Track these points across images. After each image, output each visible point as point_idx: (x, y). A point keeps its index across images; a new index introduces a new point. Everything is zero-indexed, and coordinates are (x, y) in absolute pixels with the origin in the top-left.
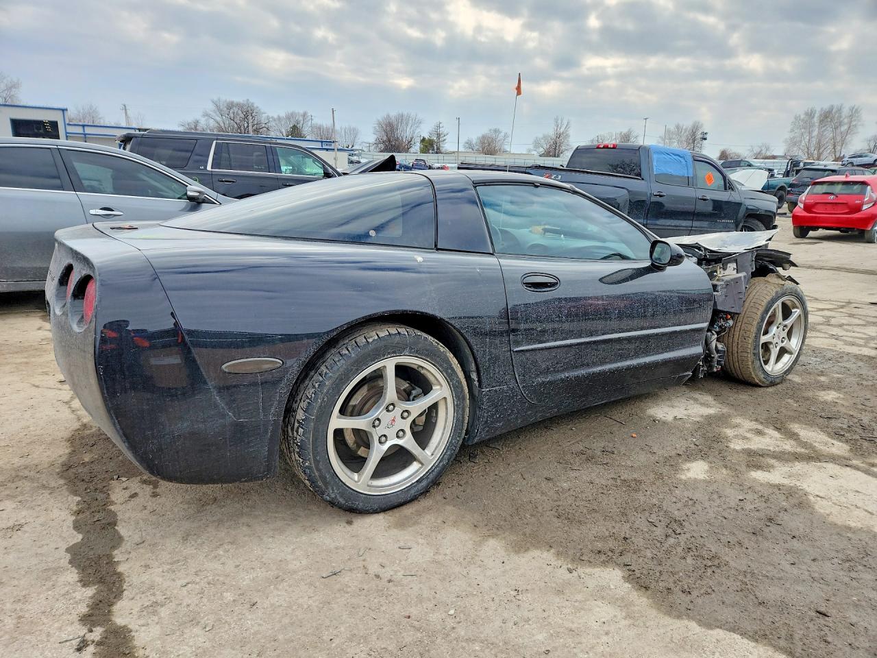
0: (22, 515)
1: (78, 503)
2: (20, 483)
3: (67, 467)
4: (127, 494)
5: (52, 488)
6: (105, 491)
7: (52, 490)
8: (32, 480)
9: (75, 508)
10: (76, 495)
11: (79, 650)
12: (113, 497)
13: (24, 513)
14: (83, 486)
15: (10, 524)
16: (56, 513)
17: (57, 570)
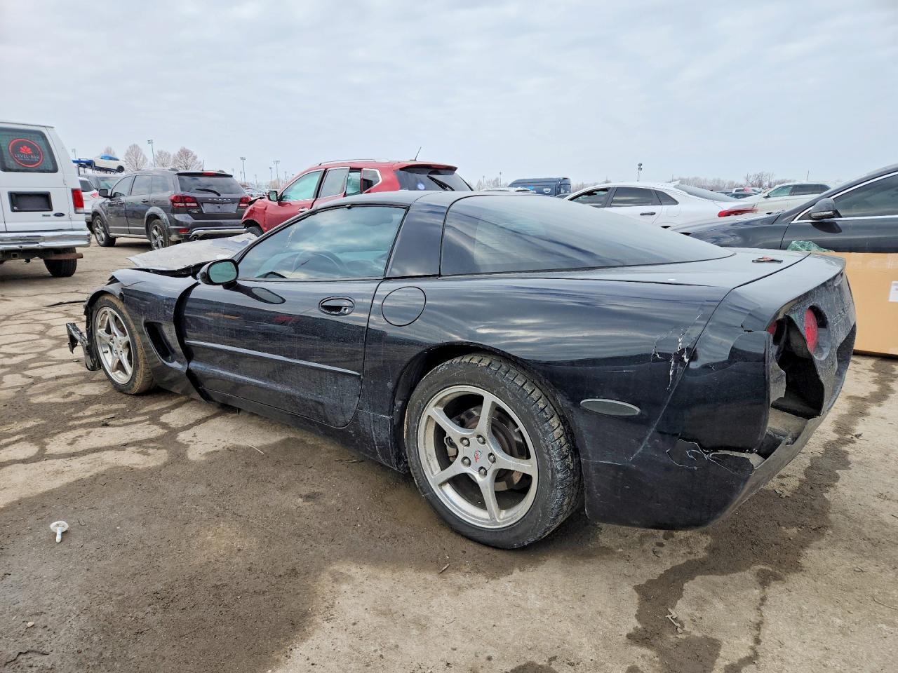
0: (877, 504)
1: (827, 491)
2: (873, 535)
3: (819, 531)
4: (784, 481)
5: (844, 514)
6: (800, 491)
7: (844, 512)
8: (859, 532)
9: (832, 489)
10: (825, 499)
11: (860, 435)
12: (798, 483)
13: (874, 505)
14: (816, 504)
15: (887, 502)
16: (849, 492)
17: (860, 463)
